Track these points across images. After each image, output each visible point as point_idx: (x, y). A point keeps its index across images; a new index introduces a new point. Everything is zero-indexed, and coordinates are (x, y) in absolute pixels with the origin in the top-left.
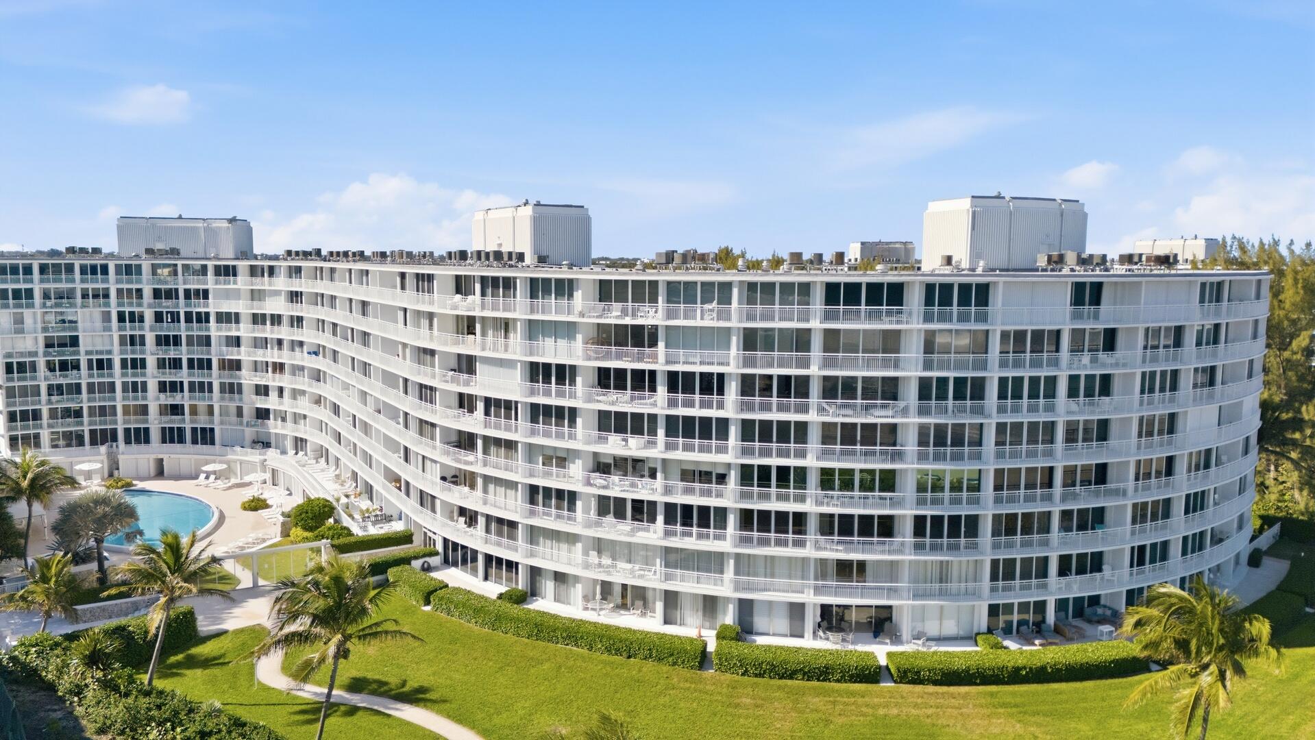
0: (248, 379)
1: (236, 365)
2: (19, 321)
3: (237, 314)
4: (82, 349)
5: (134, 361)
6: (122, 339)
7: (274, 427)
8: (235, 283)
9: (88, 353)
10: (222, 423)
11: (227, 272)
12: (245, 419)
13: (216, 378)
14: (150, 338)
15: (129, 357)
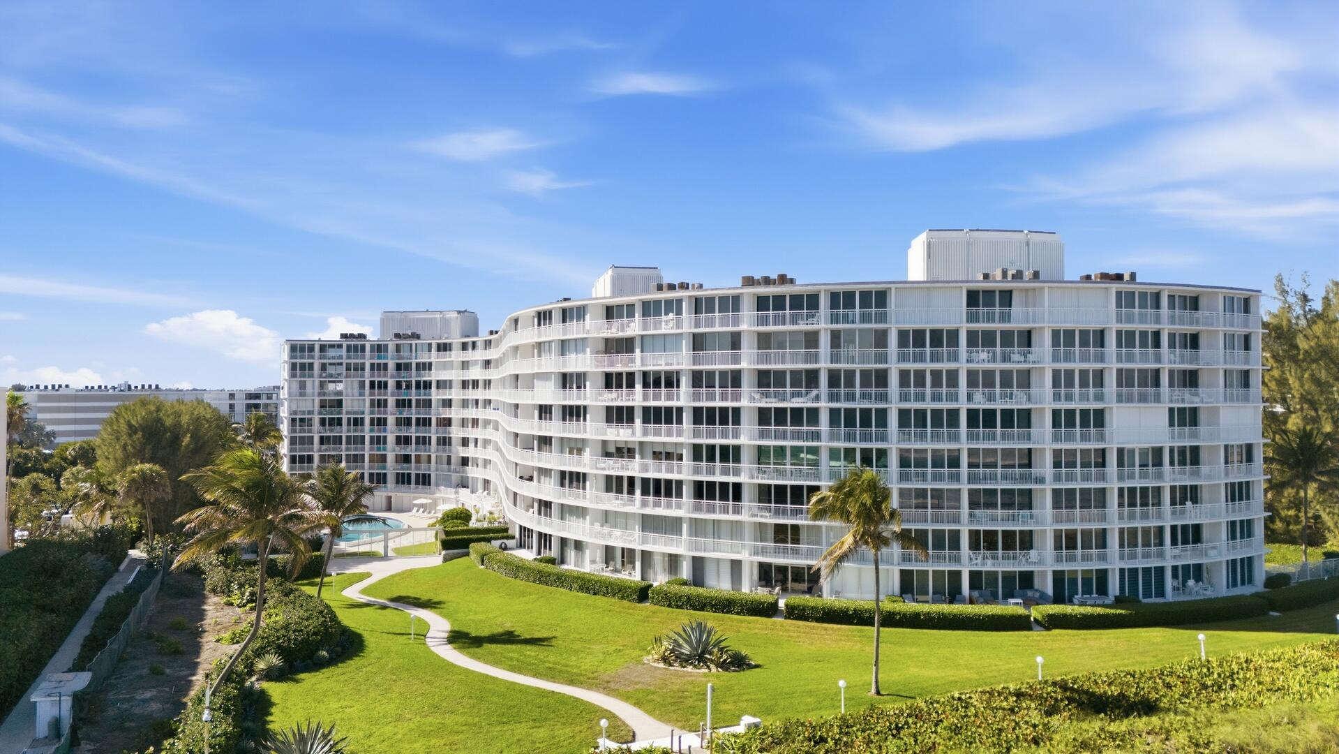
0: (456, 433)
1: (447, 422)
2: (303, 386)
3: (450, 381)
4: (344, 409)
5: (379, 419)
6: (372, 405)
7: (472, 472)
8: (450, 357)
9: (348, 413)
10: (437, 470)
11: (444, 348)
12: (453, 466)
13: (434, 433)
14: (391, 401)
15: (376, 416)
